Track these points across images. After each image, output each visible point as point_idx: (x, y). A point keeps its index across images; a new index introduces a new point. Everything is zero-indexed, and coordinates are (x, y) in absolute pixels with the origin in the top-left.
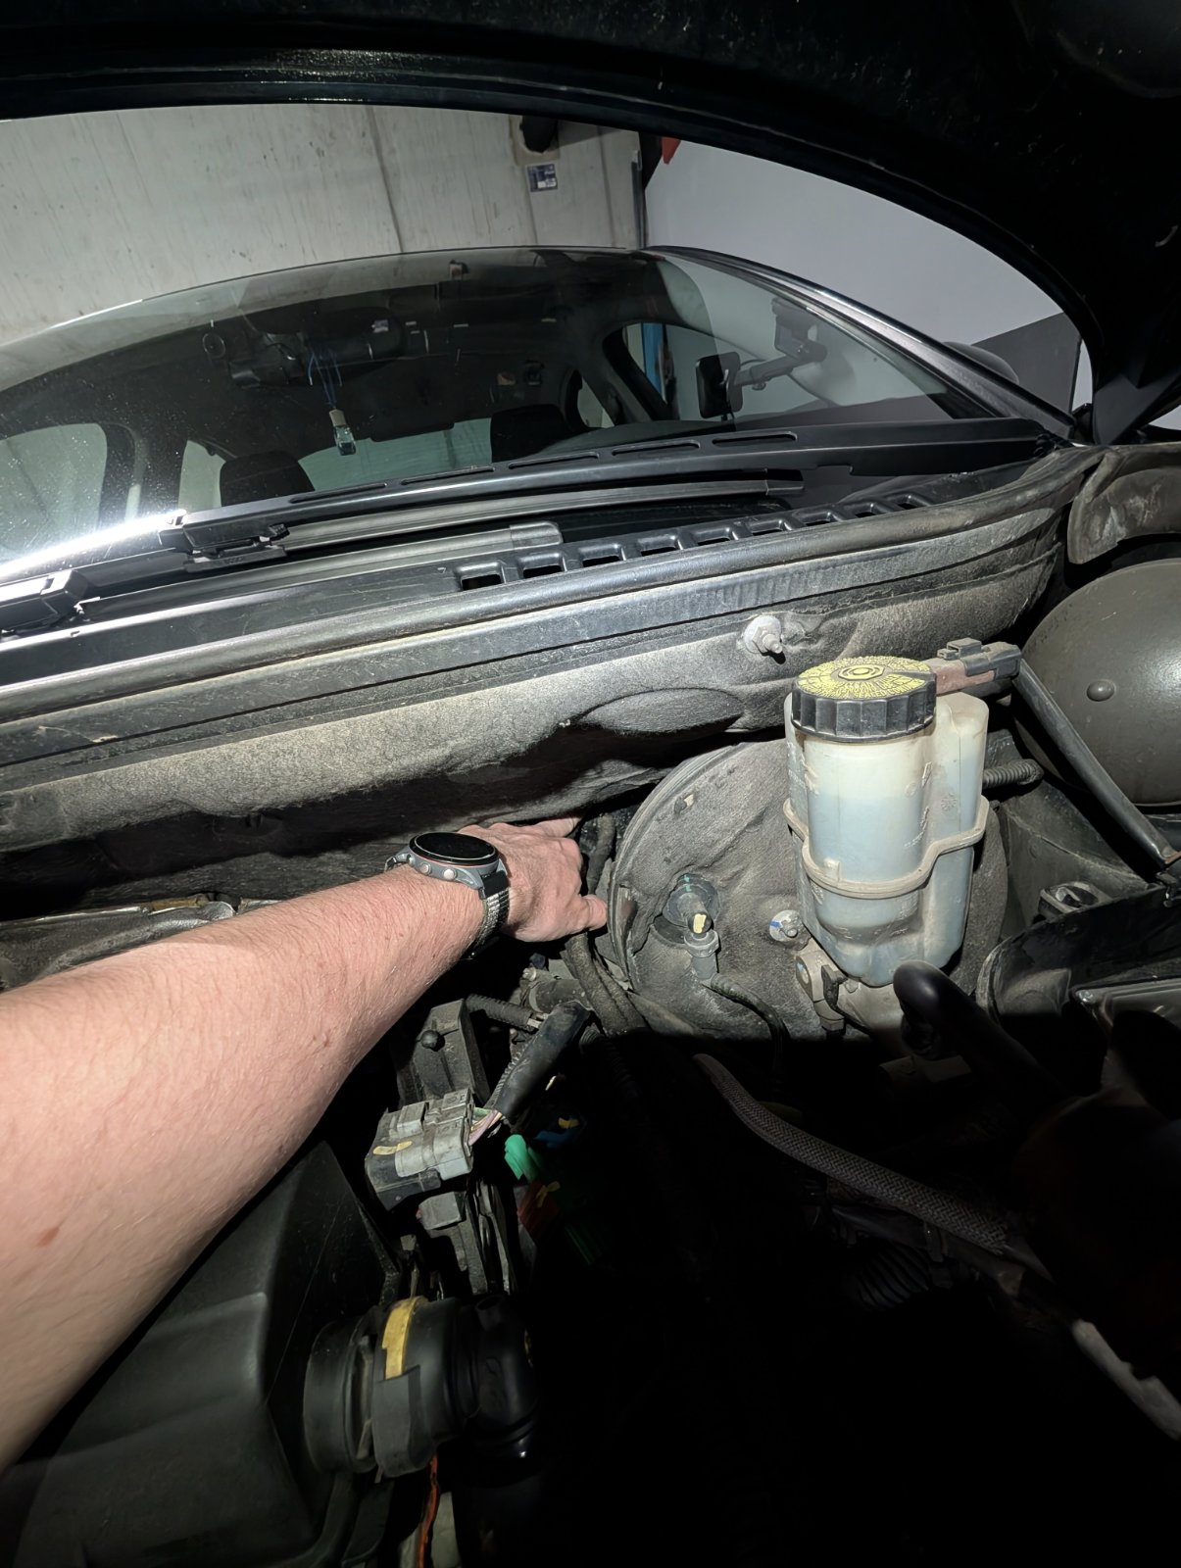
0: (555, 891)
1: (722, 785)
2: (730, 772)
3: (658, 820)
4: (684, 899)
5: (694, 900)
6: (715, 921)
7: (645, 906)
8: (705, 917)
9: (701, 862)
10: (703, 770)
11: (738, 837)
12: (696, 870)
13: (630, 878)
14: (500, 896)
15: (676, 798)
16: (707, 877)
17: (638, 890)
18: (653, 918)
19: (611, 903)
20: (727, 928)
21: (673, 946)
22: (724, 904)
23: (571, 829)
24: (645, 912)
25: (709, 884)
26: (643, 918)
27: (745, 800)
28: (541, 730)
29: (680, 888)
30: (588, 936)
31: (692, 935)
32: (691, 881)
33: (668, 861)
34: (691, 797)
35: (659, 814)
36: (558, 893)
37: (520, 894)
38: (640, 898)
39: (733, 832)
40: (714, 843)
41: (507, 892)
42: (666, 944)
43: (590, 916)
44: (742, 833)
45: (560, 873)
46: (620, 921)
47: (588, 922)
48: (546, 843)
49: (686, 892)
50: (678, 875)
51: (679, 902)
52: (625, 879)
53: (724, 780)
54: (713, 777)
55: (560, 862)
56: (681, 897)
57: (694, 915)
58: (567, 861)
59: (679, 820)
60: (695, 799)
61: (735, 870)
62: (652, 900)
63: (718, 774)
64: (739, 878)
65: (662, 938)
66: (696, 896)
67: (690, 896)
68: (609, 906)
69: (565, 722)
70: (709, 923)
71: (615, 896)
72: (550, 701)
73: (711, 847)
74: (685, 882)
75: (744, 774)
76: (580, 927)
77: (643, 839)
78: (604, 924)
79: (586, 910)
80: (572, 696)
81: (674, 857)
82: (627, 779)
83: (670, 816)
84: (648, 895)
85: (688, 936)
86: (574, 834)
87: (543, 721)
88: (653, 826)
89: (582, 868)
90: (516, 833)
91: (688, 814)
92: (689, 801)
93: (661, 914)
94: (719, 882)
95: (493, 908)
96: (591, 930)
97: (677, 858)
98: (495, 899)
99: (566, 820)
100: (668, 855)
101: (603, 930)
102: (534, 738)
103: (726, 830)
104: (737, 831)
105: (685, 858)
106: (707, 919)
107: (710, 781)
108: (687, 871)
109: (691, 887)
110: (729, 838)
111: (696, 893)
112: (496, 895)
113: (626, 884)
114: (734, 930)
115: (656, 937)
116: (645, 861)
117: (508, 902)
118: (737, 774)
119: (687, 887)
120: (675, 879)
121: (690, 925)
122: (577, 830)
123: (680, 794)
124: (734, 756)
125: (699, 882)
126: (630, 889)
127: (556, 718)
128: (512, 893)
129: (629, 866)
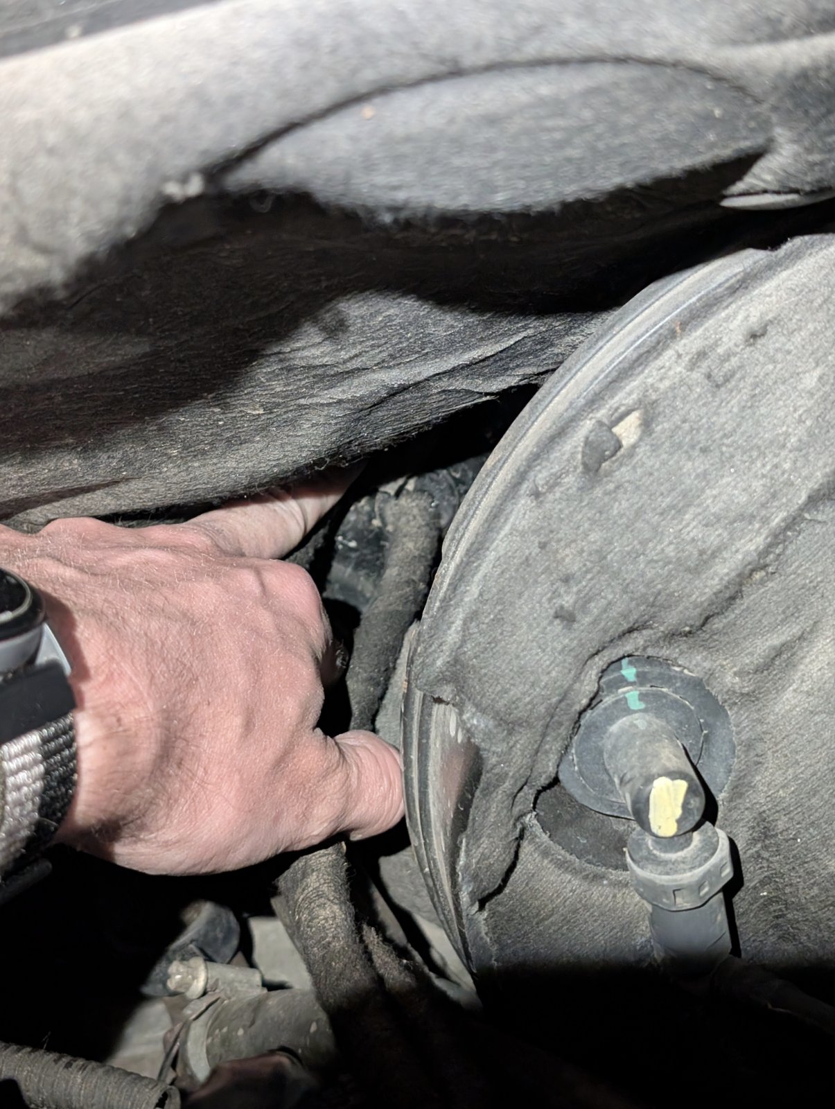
0: (238, 721)
1: (727, 380)
2: (754, 336)
3: (536, 494)
4: (623, 731)
5: (653, 737)
6: (721, 797)
7: (506, 757)
8: (682, 785)
9: (671, 619)
10: (672, 335)
11: (779, 538)
12: (655, 644)
13: (457, 673)
14: (45, 741)
15: (587, 425)
16: (692, 663)
17: (483, 711)
18: (529, 793)
19: (414, 756)
20: (761, 818)
21: (597, 878)
22: (749, 746)
23: (296, 534)
24: (501, 778)
25: (697, 686)
26: (499, 795)
27: (800, 421)
28: (110, 209)
29: (608, 700)
30: (349, 856)
31: (649, 841)
32: (642, 679)
33: (566, 617)
34: (633, 419)
35: (540, 476)
36: (248, 726)
37: (115, 732)
38: (489, 735)
39: (765, 521)
40: (707, 558)
41: (71, 727)
42: (575, 872)
43: (349, 796)
44: (793, 523)
45: (254, 665)
46: (440, 807)
47: (344, 812)
48: (214, 575)
49: (628, 711)
50: (600, 662)
51: (608, 744)
52: (442, 679)
53: (734, 361)
54: (702, 355)
55: (257, 631)
56: (614, 728)
57: (649, 780)
58: (279, 629)
59: (598, 492)
60: (647, 425)
61: (776, 640)
62: (523, 740)
63: (716, 344)
64: (791, 665)
65: (562, 854)
66: (658, 723)
67: (641, 722)
68: (407, 763)
69: (184, 179)
70: (698, 803)
71: (424, 733)
72: (125, 113)
73: (696, 571)
74: (623, 681)
75: (797, 339)
76: (318, 829)
77: (491, 556)
78: (397, 819)
79: (339, 777)
80: (199, 95)
81: (585, 602)
82: (451, 373)
83: (570, 480)
84: (509, 724)
85: (639, 845)
86: (309, 551)
87: (113, 182)
88: (522, 512)
89: (330, 653)
90: (122, 547)
91: (623, 474)
92: (628, 431)
93: (556, 781)
94: (730, 680)
95: (22, 776)
96: (356, 837)
97: (595, 608)
98: (27, 750)
99: (278, 506)
100: (567, 601)
101: (396, 838)
102: (89, 237)
103: (741, 517)
104: (777, 520)
105: (620, 607)
106: (691, 791)
107: (693, 366)
108: (628, 647)
109: (642, 697)
110: (752, 543)
111: (659, 712)
112: (33, 738)
113: (446, 692)
114: (781, 825)
115: (546, 853)
116: (498, 620)
117: (74, 756)
118: (772, 342)
119: (632, 696)
120: (593, 673)
121: (640, 813)
122: (318, 540)
123: (602, 413)
124: (769, 286)
125: (669, 680)
126: (460, 706)
127: (151, 170)
128: (87, 728)
129: (452, 636)
